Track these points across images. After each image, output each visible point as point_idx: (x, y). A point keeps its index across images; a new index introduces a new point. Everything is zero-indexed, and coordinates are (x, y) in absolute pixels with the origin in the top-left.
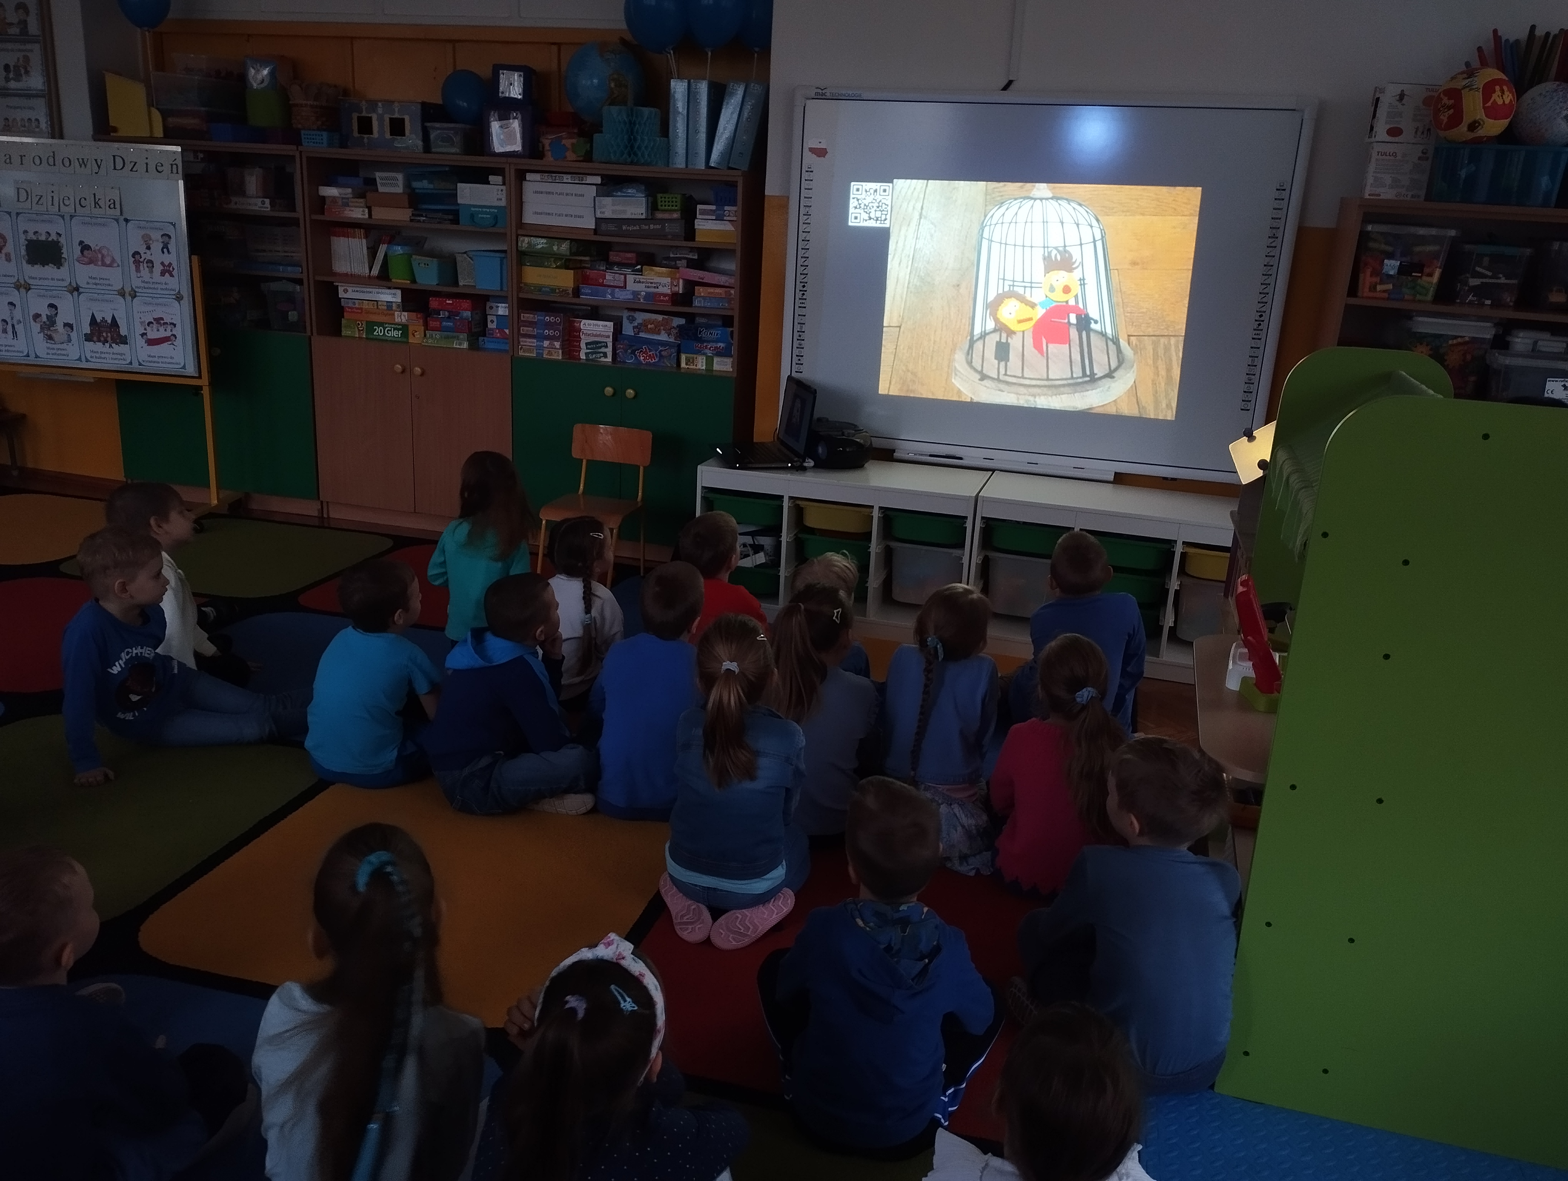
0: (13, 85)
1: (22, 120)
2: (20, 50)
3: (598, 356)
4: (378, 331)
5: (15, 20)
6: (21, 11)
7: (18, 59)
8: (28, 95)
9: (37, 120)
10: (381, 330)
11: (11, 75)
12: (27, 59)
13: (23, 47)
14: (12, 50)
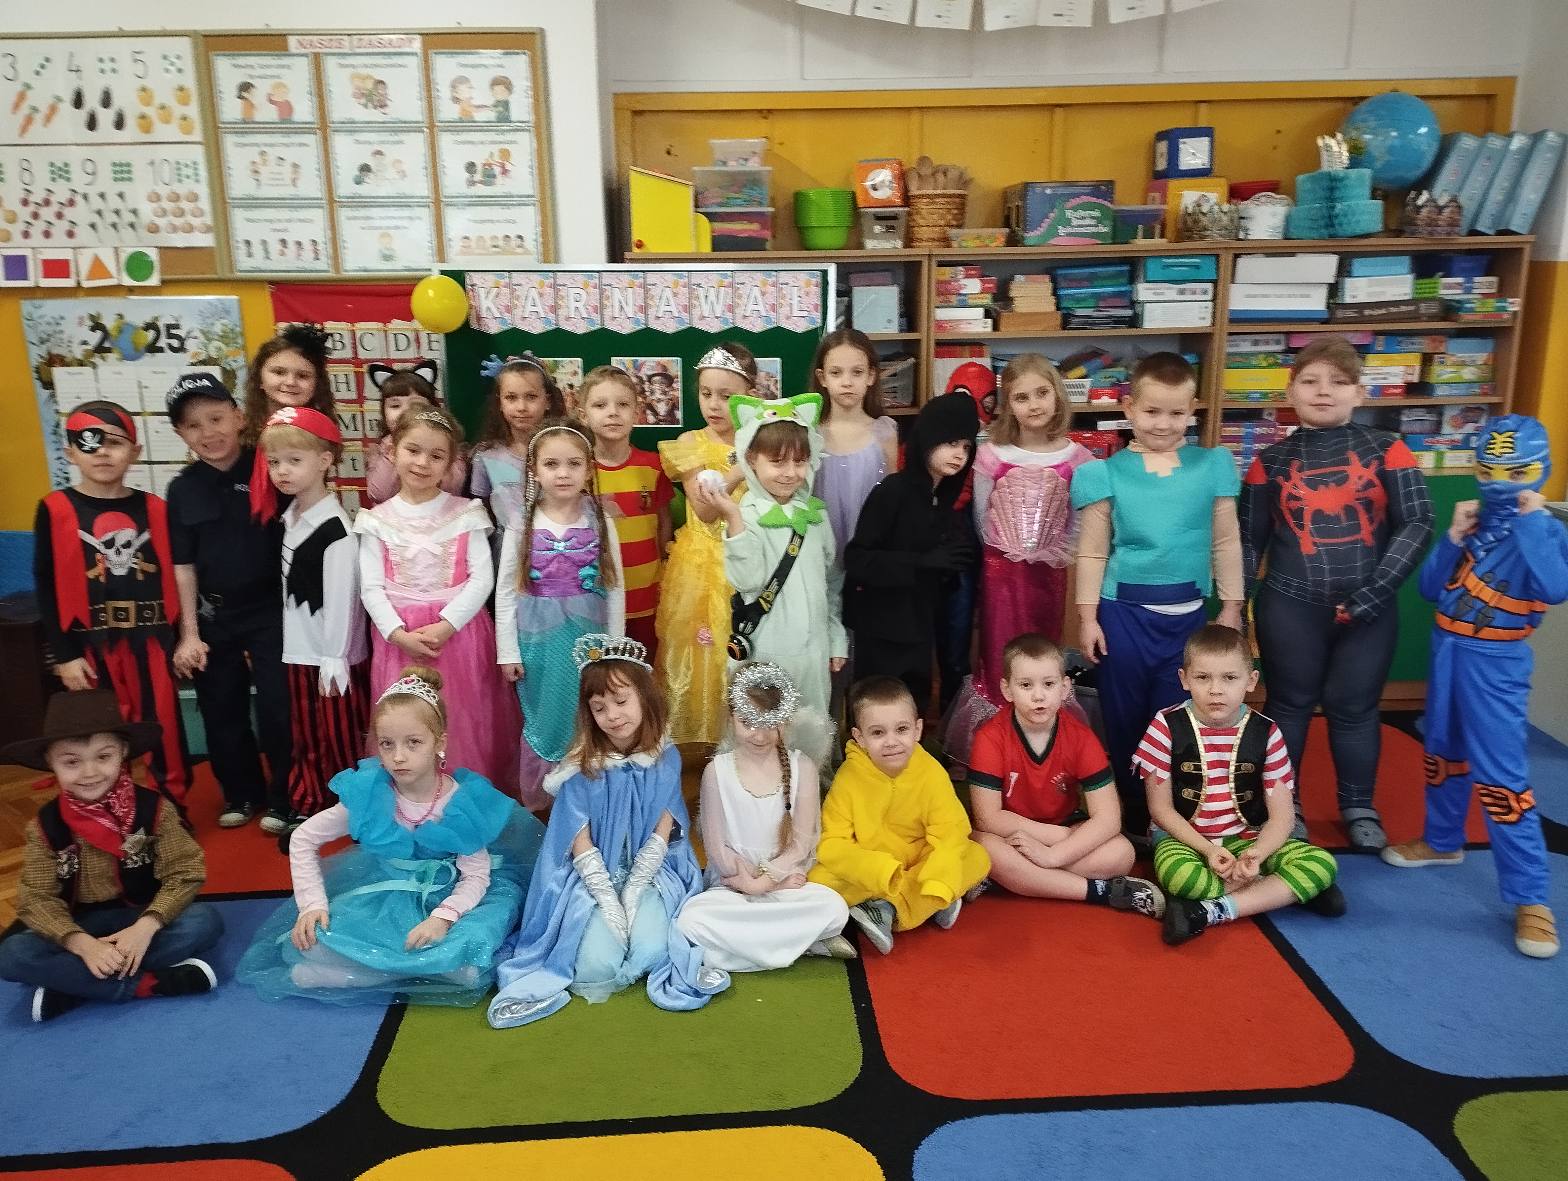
0: (481, 190)
1: (495, 238)
2: (493, 143)
5: (490, 101)
6: (500, 89)
7: (492, 155)
8: (505, 201)
9: (520, 237)
11: (478, 177)
12: (506, 154)
13: (501, 138)
14: (482, 143)
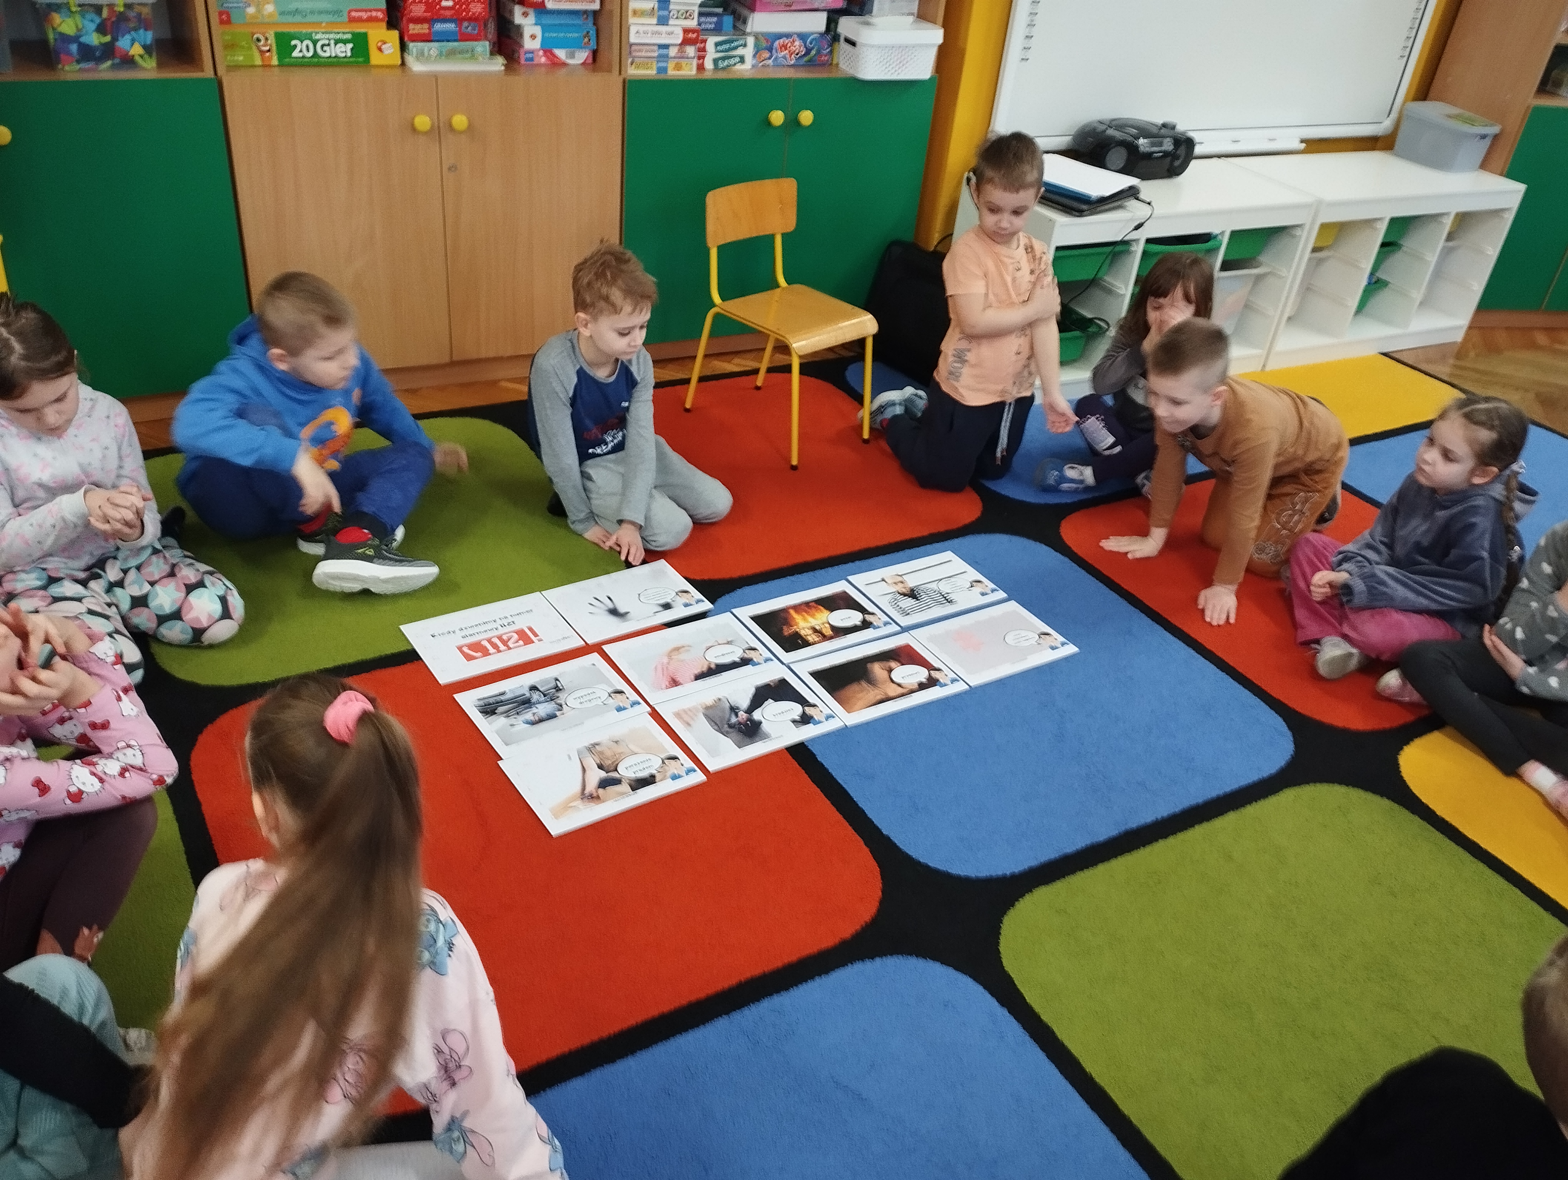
3: (732, 61)
4: (301, 50)
10: (307, 47)
